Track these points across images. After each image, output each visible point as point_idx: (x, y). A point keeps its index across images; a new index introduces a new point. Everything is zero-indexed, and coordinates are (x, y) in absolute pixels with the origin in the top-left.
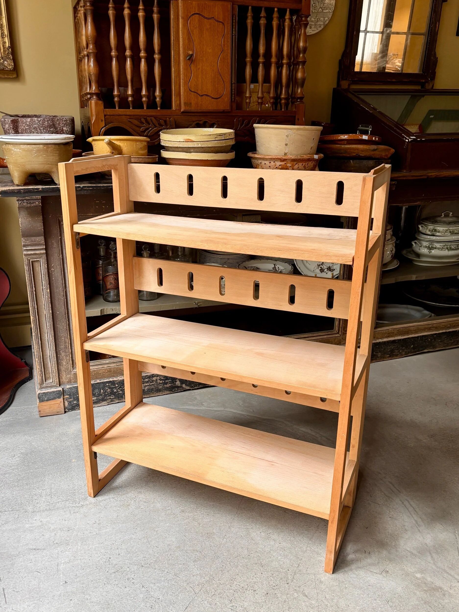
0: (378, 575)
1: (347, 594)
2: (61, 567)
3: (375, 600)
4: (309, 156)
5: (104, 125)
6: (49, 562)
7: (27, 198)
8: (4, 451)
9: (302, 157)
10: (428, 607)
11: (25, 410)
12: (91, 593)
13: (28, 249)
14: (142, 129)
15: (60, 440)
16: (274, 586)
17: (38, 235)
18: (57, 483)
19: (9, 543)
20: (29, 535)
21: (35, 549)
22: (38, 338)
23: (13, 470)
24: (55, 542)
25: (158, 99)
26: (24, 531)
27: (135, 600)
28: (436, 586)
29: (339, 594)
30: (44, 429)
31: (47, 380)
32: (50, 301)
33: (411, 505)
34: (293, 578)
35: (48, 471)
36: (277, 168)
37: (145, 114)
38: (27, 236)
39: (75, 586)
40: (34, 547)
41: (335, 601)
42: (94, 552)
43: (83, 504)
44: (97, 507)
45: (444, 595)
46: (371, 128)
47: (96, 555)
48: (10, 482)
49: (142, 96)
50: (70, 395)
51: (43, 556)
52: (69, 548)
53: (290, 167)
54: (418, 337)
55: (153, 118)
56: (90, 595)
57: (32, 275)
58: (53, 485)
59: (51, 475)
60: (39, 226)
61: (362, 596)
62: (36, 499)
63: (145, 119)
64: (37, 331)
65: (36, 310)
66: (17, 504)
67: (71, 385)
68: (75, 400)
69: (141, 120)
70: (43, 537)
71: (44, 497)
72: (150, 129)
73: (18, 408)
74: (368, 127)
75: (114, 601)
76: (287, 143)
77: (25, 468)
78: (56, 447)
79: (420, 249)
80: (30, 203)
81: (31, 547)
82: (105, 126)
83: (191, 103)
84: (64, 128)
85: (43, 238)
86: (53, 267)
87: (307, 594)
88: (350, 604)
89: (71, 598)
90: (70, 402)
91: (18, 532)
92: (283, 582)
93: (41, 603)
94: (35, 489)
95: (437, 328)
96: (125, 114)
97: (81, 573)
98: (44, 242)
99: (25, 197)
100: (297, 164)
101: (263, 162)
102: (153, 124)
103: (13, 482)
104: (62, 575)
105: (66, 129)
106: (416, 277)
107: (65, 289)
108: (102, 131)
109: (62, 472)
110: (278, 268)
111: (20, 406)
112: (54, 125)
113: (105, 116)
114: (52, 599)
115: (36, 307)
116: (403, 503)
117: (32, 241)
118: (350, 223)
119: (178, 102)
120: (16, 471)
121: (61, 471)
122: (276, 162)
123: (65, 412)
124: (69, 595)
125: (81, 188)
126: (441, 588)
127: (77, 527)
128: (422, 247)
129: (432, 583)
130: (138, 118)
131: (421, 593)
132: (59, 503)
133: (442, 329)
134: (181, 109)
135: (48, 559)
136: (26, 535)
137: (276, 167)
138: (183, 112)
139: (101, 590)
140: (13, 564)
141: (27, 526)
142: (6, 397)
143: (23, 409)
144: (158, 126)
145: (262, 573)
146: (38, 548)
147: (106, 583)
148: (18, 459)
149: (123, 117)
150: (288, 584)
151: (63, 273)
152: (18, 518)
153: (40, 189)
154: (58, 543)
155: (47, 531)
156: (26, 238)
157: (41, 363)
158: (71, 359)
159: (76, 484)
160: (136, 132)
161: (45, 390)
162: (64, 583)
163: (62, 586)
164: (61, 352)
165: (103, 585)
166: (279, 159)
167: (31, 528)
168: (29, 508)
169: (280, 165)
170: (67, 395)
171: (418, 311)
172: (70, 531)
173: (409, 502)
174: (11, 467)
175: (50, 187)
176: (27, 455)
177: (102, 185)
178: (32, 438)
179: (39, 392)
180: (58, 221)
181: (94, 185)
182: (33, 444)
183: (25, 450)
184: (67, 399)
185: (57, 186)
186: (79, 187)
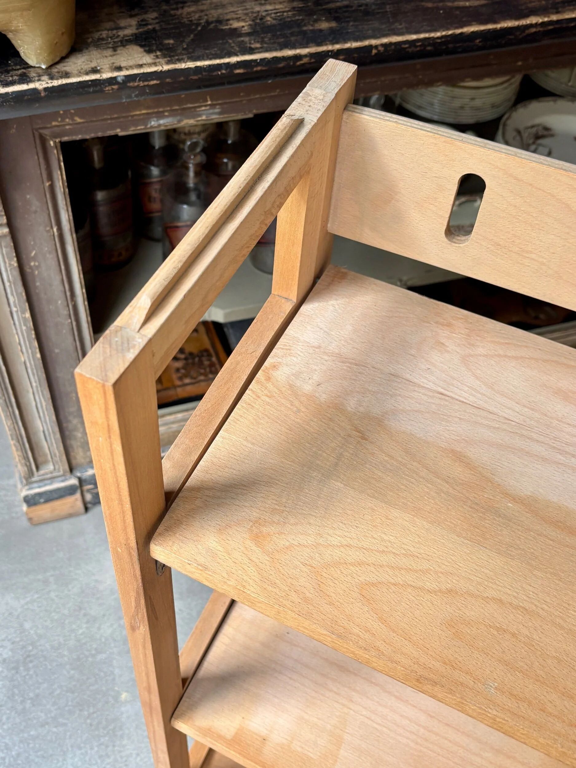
15: (85, 615)
30: (45, 571)
31: (41, 467)
32: (34, 336)
35: (70, 737)
59: (78, 752)
77: (18, 720)
78: (79, 640)
86: (34, 259)
98: (2, 207)
109: (102, 740)
121: (99, 737)
123: (87, 509)
125: (118, 83)
151: (63, 267)
157: (24, 444)
161: (40, 487)
164: (71, 418)
170: (91, 484)
175: (7, 94)
176: (16, 669)
177: (191, 65)
178: (22, 602)
179: (25, 493)
180: (38, 141)
181: (166, 68)
182: (27, 625)
183: (12, 650)
184: (88, 491)
185: (31, 86)
186: (112, 81)
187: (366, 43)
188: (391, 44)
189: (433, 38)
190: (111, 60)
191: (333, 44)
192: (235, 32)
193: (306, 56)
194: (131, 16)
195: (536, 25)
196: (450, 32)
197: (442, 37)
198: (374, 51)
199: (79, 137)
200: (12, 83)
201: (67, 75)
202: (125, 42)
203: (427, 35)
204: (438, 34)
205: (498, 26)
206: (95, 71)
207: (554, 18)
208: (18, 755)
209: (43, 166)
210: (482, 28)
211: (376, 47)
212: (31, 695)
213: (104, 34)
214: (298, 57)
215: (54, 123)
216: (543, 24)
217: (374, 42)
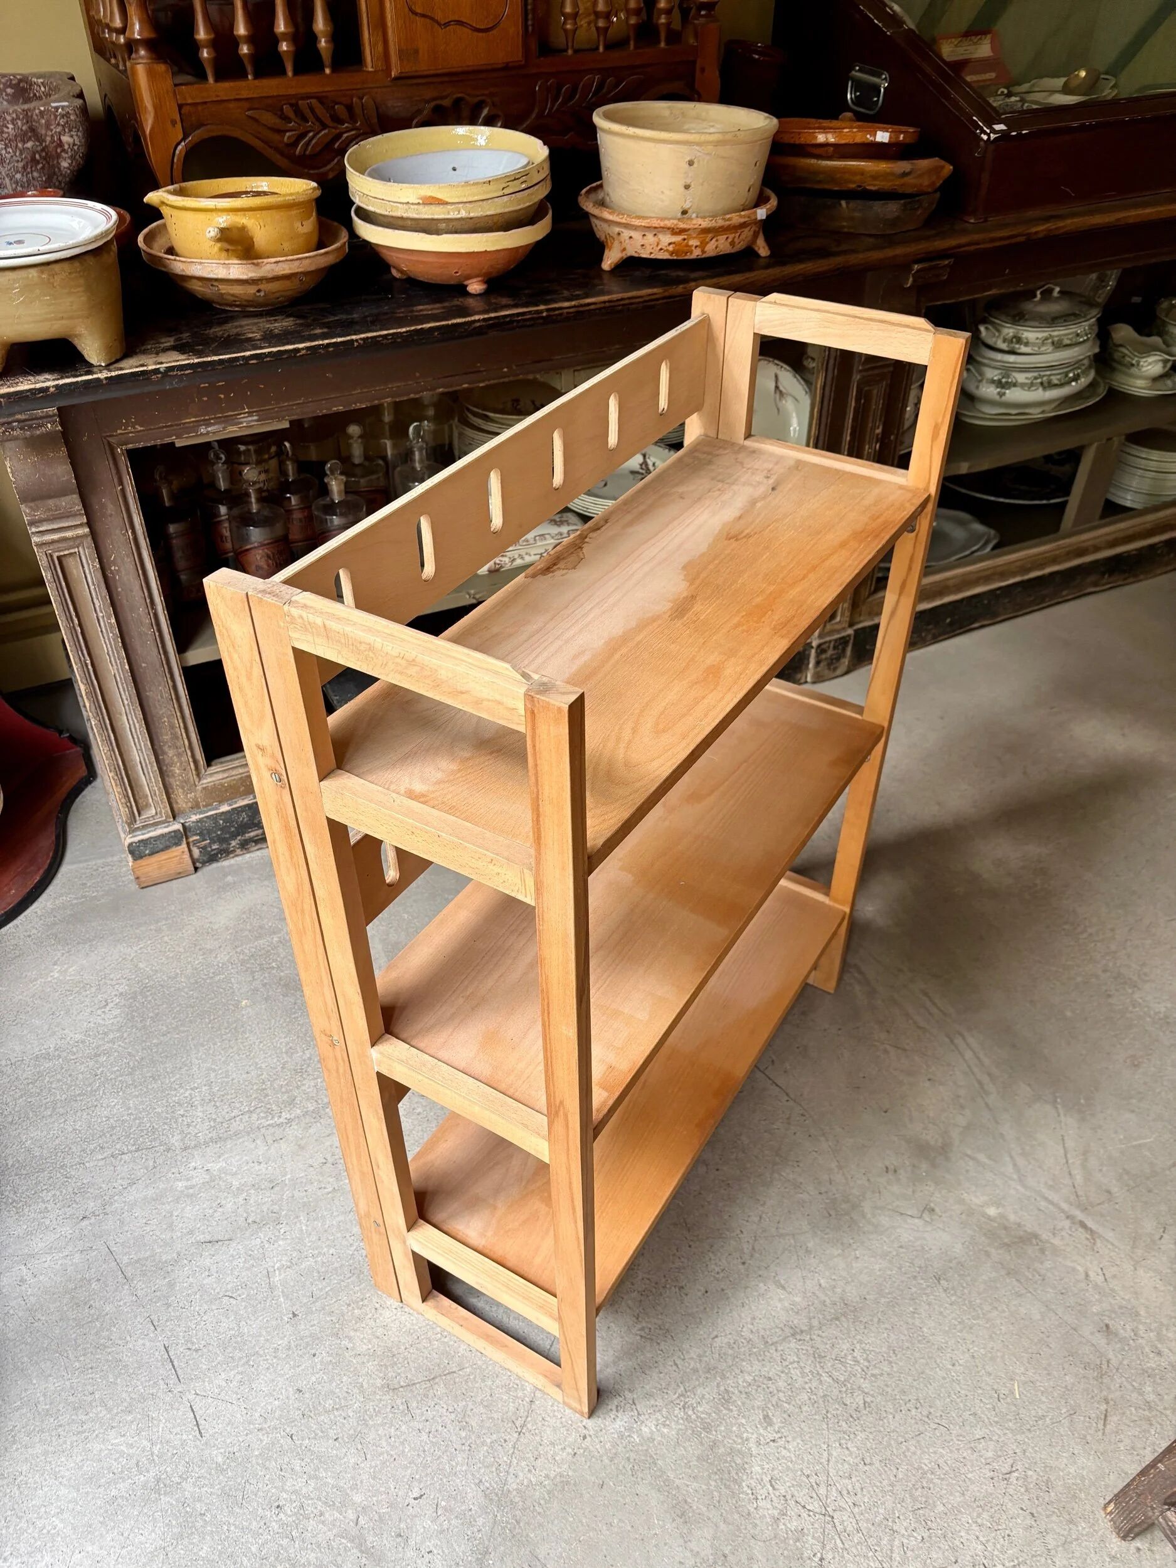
0: (916, 1221)
1: (861, 1273)
2: (277, 1279)
3: (915, 1277)
4: (744, 216)
5: (181, 136)
6: (248, 1269)
7: (19, 417)
8: (79, 993)
9: (729, 219)
10: (1015, 1283)
11: (101, 870)
12: (352, 1334)
13: (41, 529)
14: (289, 138)
15: (200, 950)
16: (718, 1273)
17: (63, 493)
18: (220, 1069)
19: (151, 1233)
20: (188, 1208)
21: (210, 1242)
22: (107, 729)
23: (112, 1041)
24: (250, 1221)
25: (323, 43)
26: (177, 1200)
27: (446, 1340)
28: (1025, 1231)
29: (844, 1274)
30: (157, 922)
31: (142, 812)
32: (120, 644)
33: (968, 1045)
34: (753, 1249)
35: (193, 1039)
36: (661, 249)
37: (292, 92)
38: (33, 500)
39: (315, 1322)
40: (208, 1238)
41: (839, 1290)
42: (339, 1235)
43: (288, 1116)
44: (322, 1121)
45: (1042, 1251)
46: (885, 79)
47: (345, 1243)
48: (113, 1076)
49: (279, 37)
50: (201, 834)
51: (232, 1256)
52: (282, 1231)
53: (696, 247)
54: (962, 600)
55: (314, 101)
56: (350, 1338)
57: (65, 590)
58: (213, 1075)
59: (201, 1049)
60: (62, 472)
61: (889, 1272)
62: (182, 1116)
63: (291, 105)
64: (102, 714)
65: (90, 667)
66: (145, 1132)
67: (201, 813)
68: (215, 842)
69: (282, 110)
70: (220, 1210)
71: (200, 1109)
72: (311, 134)
73: (81, 865)
74: (879, 76)
75: (403, 1348)
76: (688, 182)
77: (139, 1034)
78: (196, 969)
79: (977, 387)
80: (30, 427)
81: (201, 1238)
82: (184, 139)
83: (416, 52)
84: (66, 139)
85: (76, 498)
86: (114, 563)
87: (782, 1282)
88: (868, 1293)
89: (313, 1352)
90: (204, 848)
91: (164, 1204)
92: (735, 1262)
93: (253, 1369)
94: (175, 1089)
95: (1003, 575)
96: (237, 97)
97: (321, 1290)
98: (81, 507)
99: (14, 414)
100: (714, 240)
101: (626, 233)
102: (318, 119)
103: (122, 1076)
104: (282, 1299)
105: (71, 140)
106: (969, 468)
107: (153, 609)
108: (177, 152)
109: (224, 1037)
110: (654, 464)
111: (86, 861)
112: (32, 130)
113: (180, 107)
114: (275, 1357)
115: (88, 662)
116: (952, 1041)
117: (50, 510)
118: (832, 362)
119: (380, 48)
120: (119, 1046)
121: (221, 1035)
122: (661, 236)
123: (196, 869)
124: (307, 1344)
125: (160, 372)
126: (1036, 1236)
127: (289, 1176)
128: (984, 381)
129: (1019, 1225)
130: (273, 105)
131: (1000, 1251)
132: (237, 1119)
133: (1014, 574)
134: (388, 69)
135: (245, 1262)
136: (183, 1209)
137: (659, 247)
138: (397, 79)
139: (372, 1323)
140: (171, 1285)
141: (180, 1185)
142: (46, 842)
143: (95, 867)
144: (329, 122)
145: (690, 1246)
146: (216, 1238)
147: (377, 1306)
148: (117, 1012)
149: (232, 105)
150: (744, 1263)
151: (140, 572)
152: (155, 1167)
153: (52, 390)
154: (258, 1220)
155: (226, 1194)
156: (32, 504)
157: (122, 778)
158: (191, 760)
159: (263, 1066)
160: (271, 147)
161: (143, 834)
162: (291, 1316)
163: (288, 1325)
164: (166, 748)
165: (373, 1311)
166: (669, 229)
167: (191, 1191)
168: (173, 1141)
169: (670, 244)
170: (196, 834)
171: (961, 523)
172: (276, 1189)
173: (964, 1039)
174: (105, 1034)
175: (77, 382)
176: (134, 998)
177: (216, 358)
178: (135, 948)
179: (129, 840)
180: (107, 448)
181: (196, 361)
182: (141, 965)
183: (127, 985)
184: (195, 843)
185: (95, 376)
186: (156, 371)
187: (349, 338)
188: (368, 338)
189: (400, 333)
190: (155, 360)
191: (323, 340)
192: (250, 340)
193: (303, 349)
194: (170, 336)
195: (479, 321)
196: (413, 328)
197: (407, 332)
198: (356, 344)
199: (142, 445)
200: (81, 375)
201: (121, 369)
202: (165, 350)
203: (395, 331)
204: (404, 330)
205: (450, 322)
206: (142, 365)
207: (493, 315)
208: (142, 1059)
209: (114, 471)
210: (438, 324)
211: (357, 340)
212: (151, 1015)
213: (149, 347)
214: (297, 350)
215: (119, 432)
216: (484, 320)
217: (354, 337)
